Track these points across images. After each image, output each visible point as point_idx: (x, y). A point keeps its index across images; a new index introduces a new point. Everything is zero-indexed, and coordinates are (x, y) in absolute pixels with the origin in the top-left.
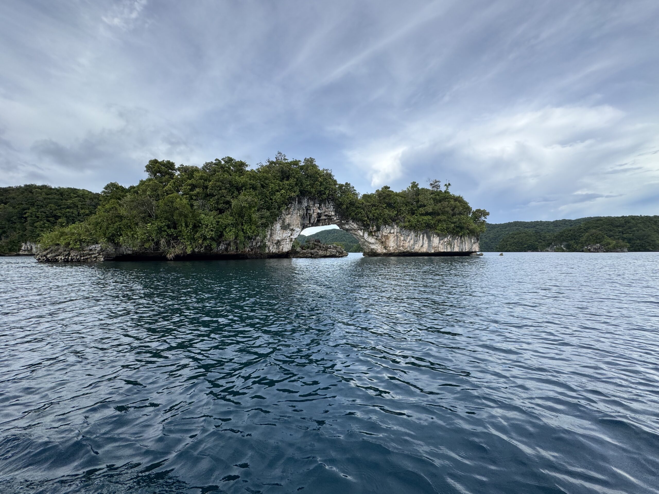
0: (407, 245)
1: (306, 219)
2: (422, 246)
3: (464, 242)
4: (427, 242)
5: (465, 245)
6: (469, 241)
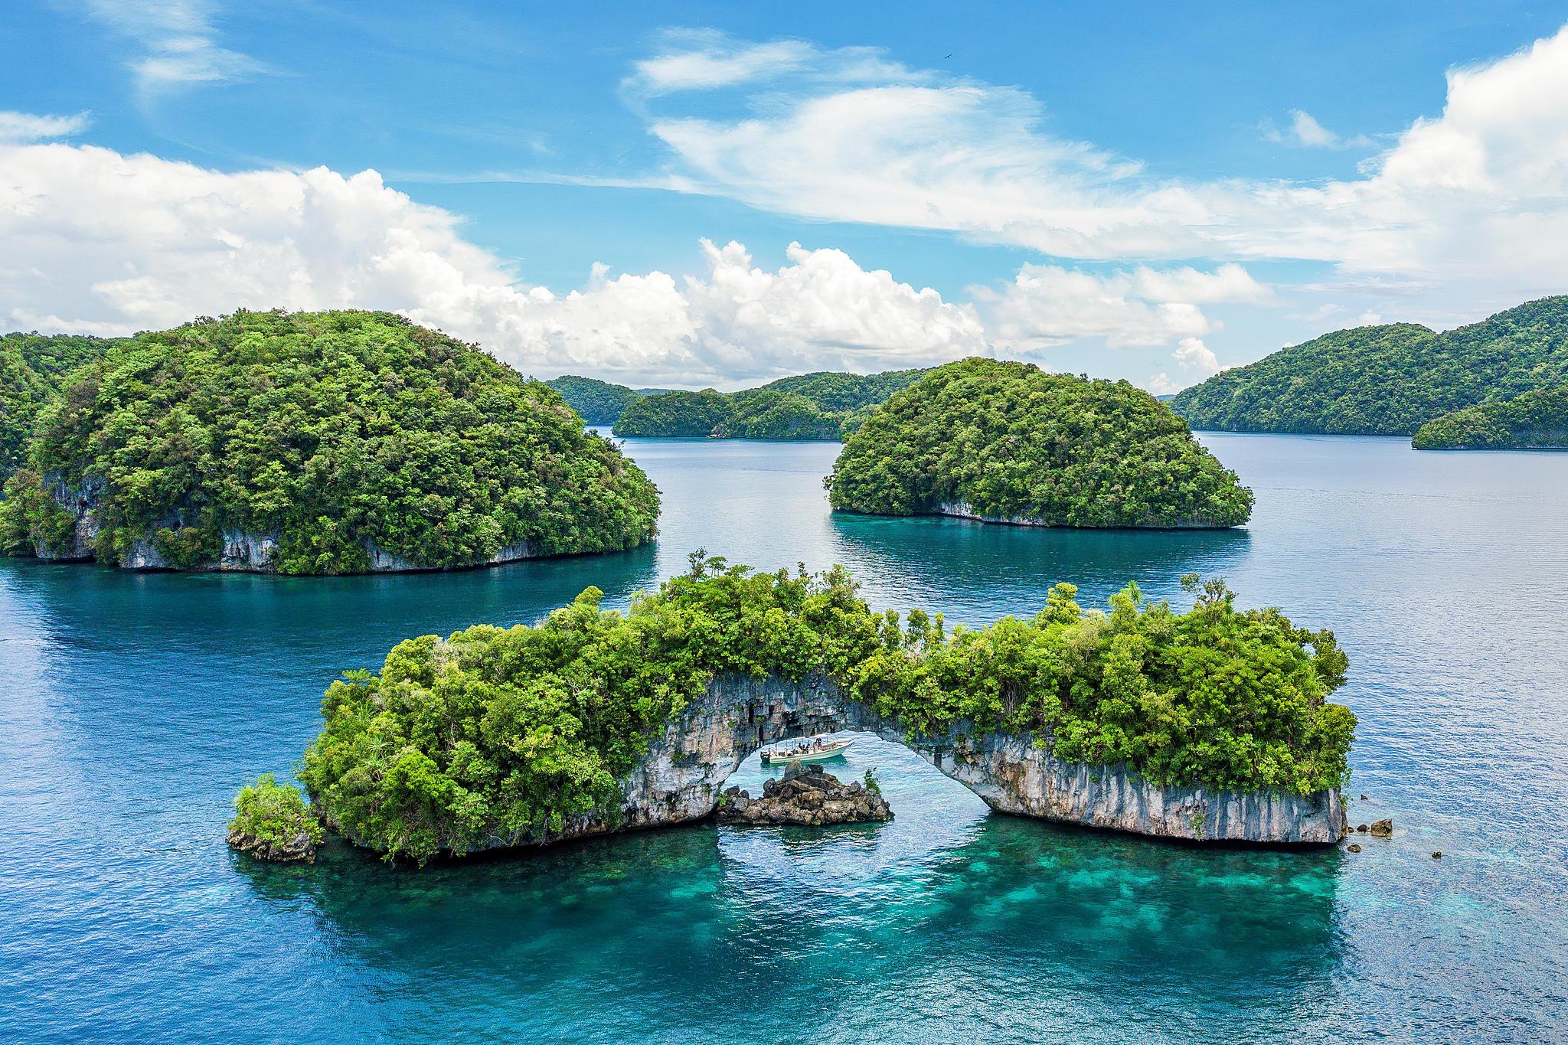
0: (1071, 802)
1: (748, 731)
2: (1120, 810)
3: (1264, 812)
4: (1135, 800)
5: (1269, 822)
6: (1283, 809)
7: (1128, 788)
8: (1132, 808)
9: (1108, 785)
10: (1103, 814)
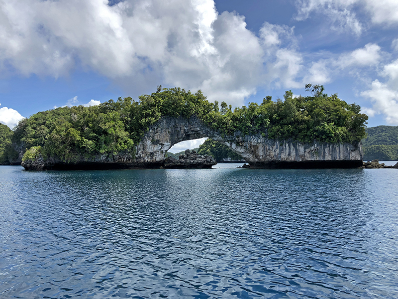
1: (174, 135)
2: (289, 155)
3: (338, 151)
4: (294, 151)
5: (339, 154)
6: (344, 149)
7: (292, 147)
8: (293, 154)
9: (286, 147)
10: (284, 157)
